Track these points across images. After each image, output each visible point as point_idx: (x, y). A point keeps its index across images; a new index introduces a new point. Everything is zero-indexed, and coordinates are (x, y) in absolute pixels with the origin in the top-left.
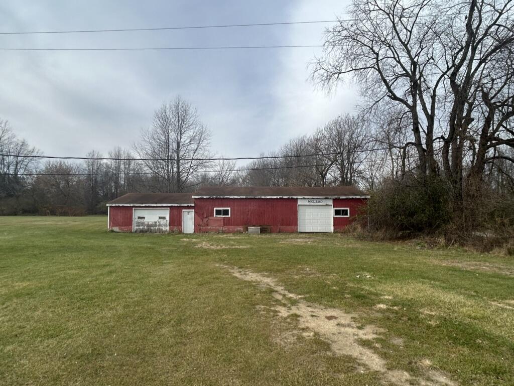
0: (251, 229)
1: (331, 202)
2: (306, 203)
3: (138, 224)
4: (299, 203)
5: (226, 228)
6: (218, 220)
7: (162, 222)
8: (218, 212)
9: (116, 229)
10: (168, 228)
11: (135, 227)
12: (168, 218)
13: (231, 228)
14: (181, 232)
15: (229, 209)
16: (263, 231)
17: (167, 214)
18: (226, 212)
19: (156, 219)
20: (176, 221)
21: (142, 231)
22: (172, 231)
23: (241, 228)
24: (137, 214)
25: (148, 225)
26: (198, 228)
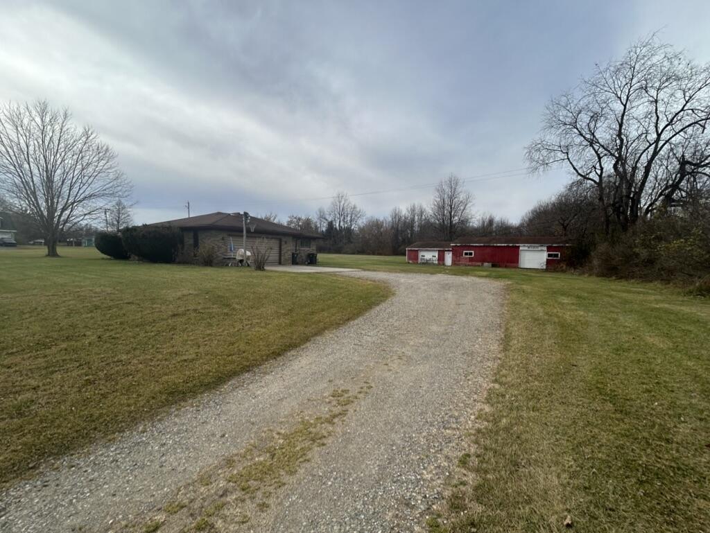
0: (486, 264)
1: (545, 249)
2: (526, 248)
3: (422, 259)
4: (521, 248)
5: (470, 263)
6: (466, 258)
7: (434, 258)
8: (466, 254)
9: (411, 262)
10: (437, 262)
11: (419, 261)
12: (437, 257)
13: (474, 263)
14: (444, 264)
15: (473, 252)
16: (493, 266)
17: (436, 254)
18: (471, 254)
19: (431, 257)
20: (441, 258)
21: (423, 263)
22: (439, 264)
23: (480, 264)
24: (421, 254)
25: (427, 260)
26: (454, 263)
